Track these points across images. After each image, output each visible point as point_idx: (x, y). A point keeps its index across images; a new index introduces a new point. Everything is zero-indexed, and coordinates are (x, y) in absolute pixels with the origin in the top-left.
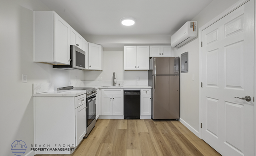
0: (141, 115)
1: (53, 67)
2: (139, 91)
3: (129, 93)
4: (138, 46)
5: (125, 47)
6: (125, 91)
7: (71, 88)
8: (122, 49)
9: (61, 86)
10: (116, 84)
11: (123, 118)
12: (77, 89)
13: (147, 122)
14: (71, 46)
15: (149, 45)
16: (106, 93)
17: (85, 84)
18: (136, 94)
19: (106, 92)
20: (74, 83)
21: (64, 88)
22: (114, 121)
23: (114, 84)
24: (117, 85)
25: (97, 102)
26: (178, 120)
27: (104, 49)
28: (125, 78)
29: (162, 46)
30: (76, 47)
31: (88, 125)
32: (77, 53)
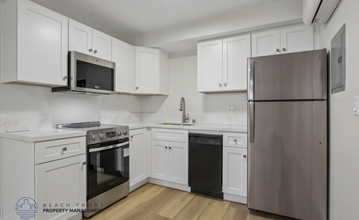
0: (224, 190)
1: (53, 91)
2: (220, 138)
3: (199, 142)
4: (225, 40)
5: (199, 45)
6: (191, 136)
8: (194, 52)
10: (188, 119)
11: (188, 189)
14: (69, 54)
15: (250, 32)
16: (160, 136)
17: (141, 118)
18: (212, 142)
19: (158, 134)
23: (185, 119)
27: (170, 55)
29: (284, 30)
30: (76, 53)
31: (90, 196)
32: (79, 63)
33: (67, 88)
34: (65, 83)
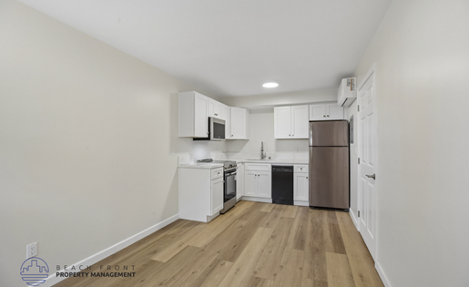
0: (295, 199)
1: (194, 140)
2: (292, 168)
3: (278, 170)
4: (293, 107)
5: (276, 109)
6: (273, 167)
7: (210, 161)
8: (272, 111)
9: (201, 159)
10: (265, 157)
11: (271, 201)
12: (217, 162)
13: (301, 209)
14: (209, 118)
15: (309, 104)
17: (227, 156)
18: (287, 170)
19: (250, 167)
20: (213, 156)
21: (204, 161)
22: (259, 204)
23: (263, 157)
24: (267, 158)
25: (237, 178)
26: (347, 211)
27: (250, 111)
28: (278, 149)
29: (328, 105)
30: (214, 118)
31: (225, 200)
32: (214, 123)
33: (208, 139)
34: (207, 136)
